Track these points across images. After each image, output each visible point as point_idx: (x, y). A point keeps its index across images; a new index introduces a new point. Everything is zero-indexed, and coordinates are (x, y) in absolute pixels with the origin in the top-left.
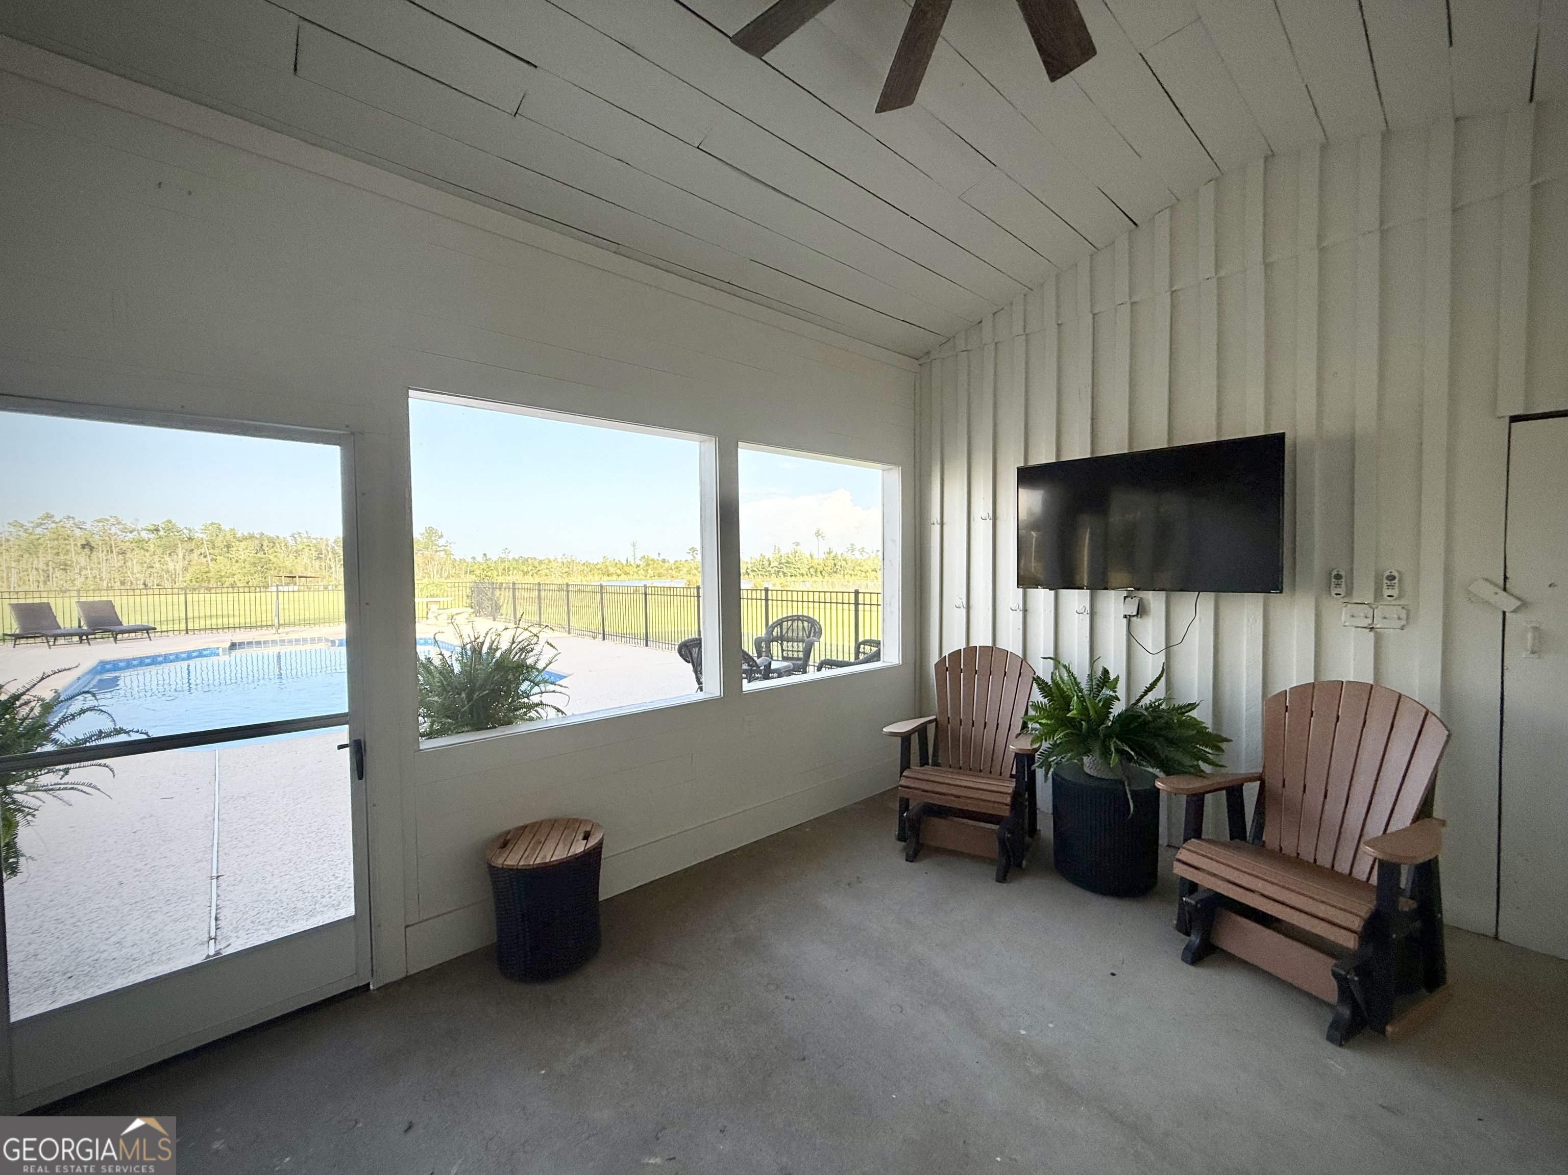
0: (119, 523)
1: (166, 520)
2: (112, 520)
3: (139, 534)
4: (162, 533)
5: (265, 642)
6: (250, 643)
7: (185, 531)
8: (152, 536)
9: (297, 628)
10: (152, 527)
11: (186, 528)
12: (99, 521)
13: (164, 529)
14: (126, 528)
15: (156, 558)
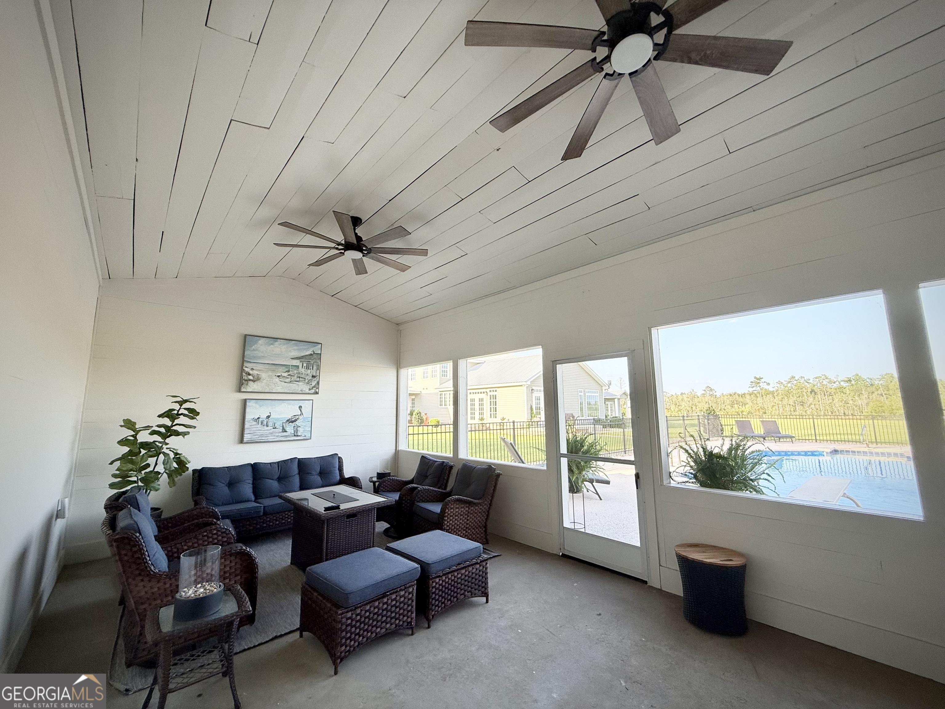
0: (827, 378)
1: (854, 374)
2: (823, 377)
3: (840, 383)
4: (853, 382)
5: (858, 452)
6: (847, 451)
7: (868, 380)
8: (847, 384)
9: (884, 445)
10: (847, 379)
11: (868, 378)
12: (816, 378)
13: (854, 380)
14: (830, 381)
15: (850, 398)
